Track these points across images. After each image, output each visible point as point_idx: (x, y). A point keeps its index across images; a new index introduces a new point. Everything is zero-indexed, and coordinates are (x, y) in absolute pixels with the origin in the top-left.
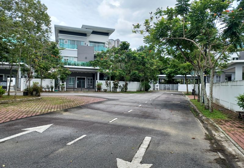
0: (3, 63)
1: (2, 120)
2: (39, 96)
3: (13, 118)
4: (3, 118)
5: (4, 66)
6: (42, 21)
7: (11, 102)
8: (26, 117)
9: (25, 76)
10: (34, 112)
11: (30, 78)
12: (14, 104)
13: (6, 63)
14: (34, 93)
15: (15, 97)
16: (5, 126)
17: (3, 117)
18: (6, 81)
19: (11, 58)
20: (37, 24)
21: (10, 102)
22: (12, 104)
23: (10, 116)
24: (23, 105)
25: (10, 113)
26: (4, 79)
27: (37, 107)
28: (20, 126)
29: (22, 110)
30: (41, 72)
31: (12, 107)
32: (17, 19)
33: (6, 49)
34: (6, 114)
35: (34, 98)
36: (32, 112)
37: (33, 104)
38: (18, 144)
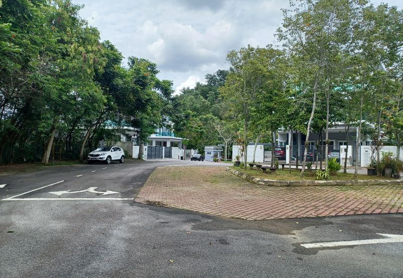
0: (336, 123)
1: (342, 211)
2: (398, 177)
3: (357, 211)
4: (343, 208)
5: (338, 128)
6: (399, 42)
7: (350, 184)
8: (380, 214)
9: (367, 142)
10: (393, 206)
11: (378, 146)
12: (354, 188)
13: (340, 123)
14: (388, 171)
15: (356, 176)
16: (349, 221)
17: (343, 206)
18: (339, 151)
19: (347, 115)
20: (389, 50)
21: (348, 184)
22: (352, 187)
23: (353, 206)
24: (369, 191)
25: (353, 202)
26: (334, 148)
27: (397, 199)
28: (372, 227)
29: (370, 199)
30: (397, 133)
31: (353, 192)
32: (356, 51)
33: (340, 101)
34: (345, 202)
35: (389, 181)
36: (387, 205)
37: (388, 191)
38: (375, 257)
